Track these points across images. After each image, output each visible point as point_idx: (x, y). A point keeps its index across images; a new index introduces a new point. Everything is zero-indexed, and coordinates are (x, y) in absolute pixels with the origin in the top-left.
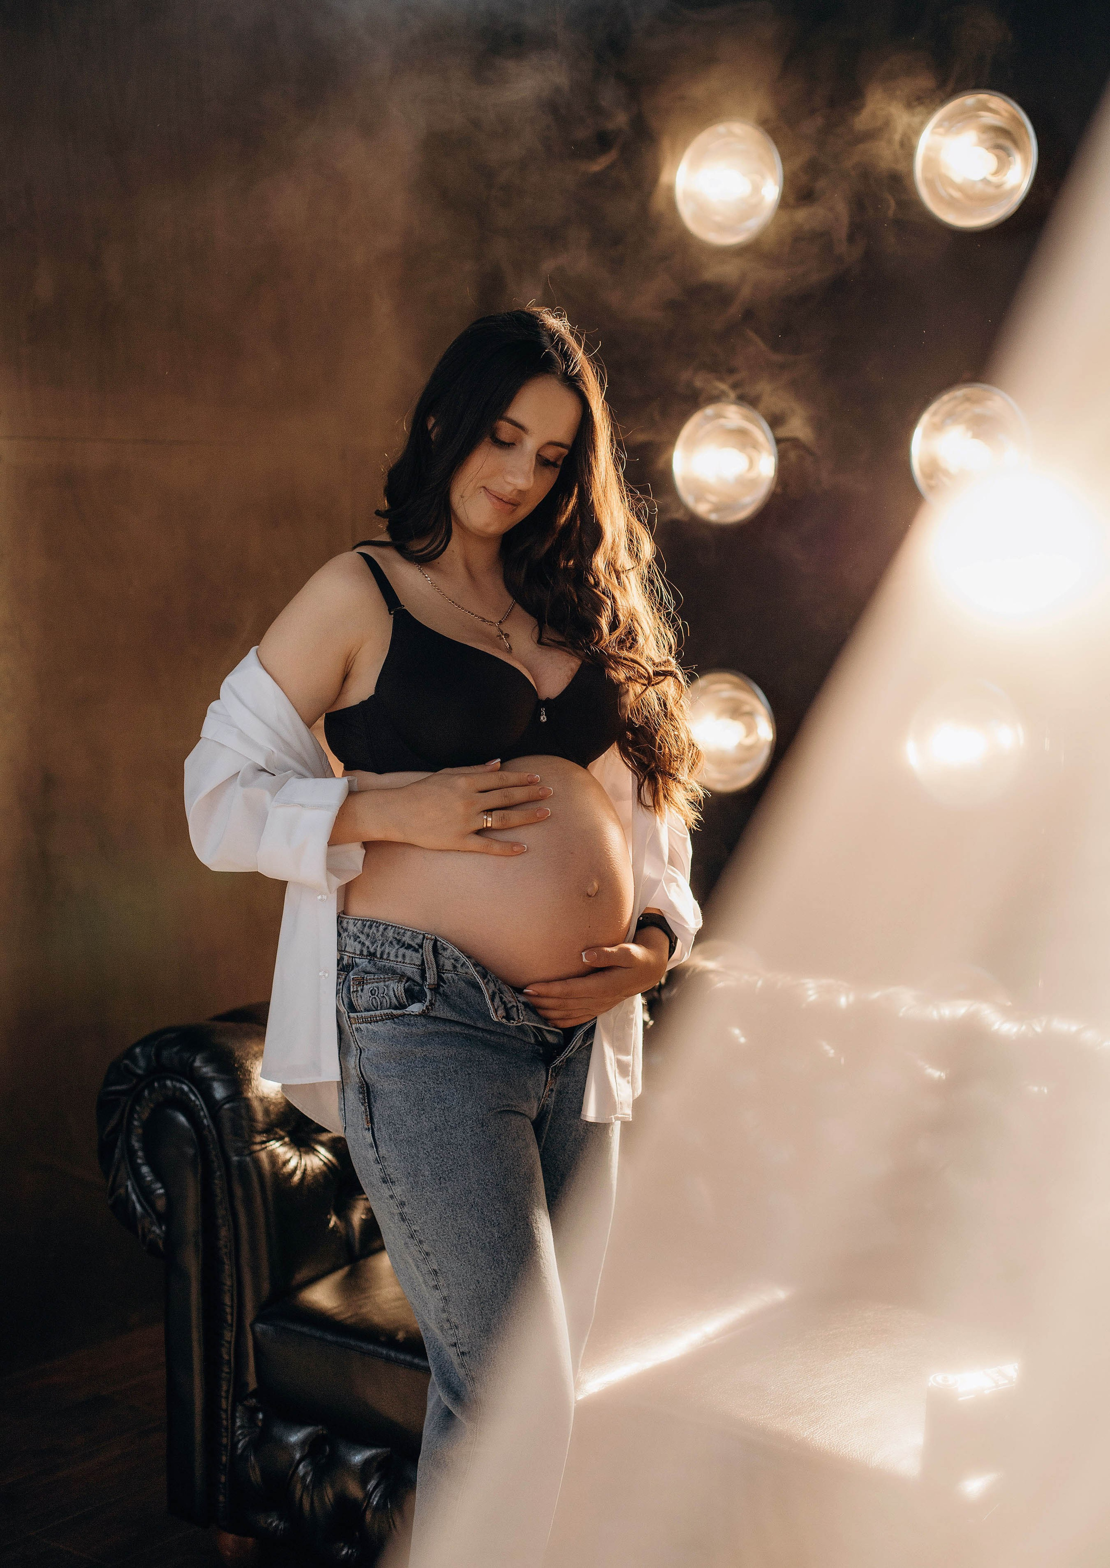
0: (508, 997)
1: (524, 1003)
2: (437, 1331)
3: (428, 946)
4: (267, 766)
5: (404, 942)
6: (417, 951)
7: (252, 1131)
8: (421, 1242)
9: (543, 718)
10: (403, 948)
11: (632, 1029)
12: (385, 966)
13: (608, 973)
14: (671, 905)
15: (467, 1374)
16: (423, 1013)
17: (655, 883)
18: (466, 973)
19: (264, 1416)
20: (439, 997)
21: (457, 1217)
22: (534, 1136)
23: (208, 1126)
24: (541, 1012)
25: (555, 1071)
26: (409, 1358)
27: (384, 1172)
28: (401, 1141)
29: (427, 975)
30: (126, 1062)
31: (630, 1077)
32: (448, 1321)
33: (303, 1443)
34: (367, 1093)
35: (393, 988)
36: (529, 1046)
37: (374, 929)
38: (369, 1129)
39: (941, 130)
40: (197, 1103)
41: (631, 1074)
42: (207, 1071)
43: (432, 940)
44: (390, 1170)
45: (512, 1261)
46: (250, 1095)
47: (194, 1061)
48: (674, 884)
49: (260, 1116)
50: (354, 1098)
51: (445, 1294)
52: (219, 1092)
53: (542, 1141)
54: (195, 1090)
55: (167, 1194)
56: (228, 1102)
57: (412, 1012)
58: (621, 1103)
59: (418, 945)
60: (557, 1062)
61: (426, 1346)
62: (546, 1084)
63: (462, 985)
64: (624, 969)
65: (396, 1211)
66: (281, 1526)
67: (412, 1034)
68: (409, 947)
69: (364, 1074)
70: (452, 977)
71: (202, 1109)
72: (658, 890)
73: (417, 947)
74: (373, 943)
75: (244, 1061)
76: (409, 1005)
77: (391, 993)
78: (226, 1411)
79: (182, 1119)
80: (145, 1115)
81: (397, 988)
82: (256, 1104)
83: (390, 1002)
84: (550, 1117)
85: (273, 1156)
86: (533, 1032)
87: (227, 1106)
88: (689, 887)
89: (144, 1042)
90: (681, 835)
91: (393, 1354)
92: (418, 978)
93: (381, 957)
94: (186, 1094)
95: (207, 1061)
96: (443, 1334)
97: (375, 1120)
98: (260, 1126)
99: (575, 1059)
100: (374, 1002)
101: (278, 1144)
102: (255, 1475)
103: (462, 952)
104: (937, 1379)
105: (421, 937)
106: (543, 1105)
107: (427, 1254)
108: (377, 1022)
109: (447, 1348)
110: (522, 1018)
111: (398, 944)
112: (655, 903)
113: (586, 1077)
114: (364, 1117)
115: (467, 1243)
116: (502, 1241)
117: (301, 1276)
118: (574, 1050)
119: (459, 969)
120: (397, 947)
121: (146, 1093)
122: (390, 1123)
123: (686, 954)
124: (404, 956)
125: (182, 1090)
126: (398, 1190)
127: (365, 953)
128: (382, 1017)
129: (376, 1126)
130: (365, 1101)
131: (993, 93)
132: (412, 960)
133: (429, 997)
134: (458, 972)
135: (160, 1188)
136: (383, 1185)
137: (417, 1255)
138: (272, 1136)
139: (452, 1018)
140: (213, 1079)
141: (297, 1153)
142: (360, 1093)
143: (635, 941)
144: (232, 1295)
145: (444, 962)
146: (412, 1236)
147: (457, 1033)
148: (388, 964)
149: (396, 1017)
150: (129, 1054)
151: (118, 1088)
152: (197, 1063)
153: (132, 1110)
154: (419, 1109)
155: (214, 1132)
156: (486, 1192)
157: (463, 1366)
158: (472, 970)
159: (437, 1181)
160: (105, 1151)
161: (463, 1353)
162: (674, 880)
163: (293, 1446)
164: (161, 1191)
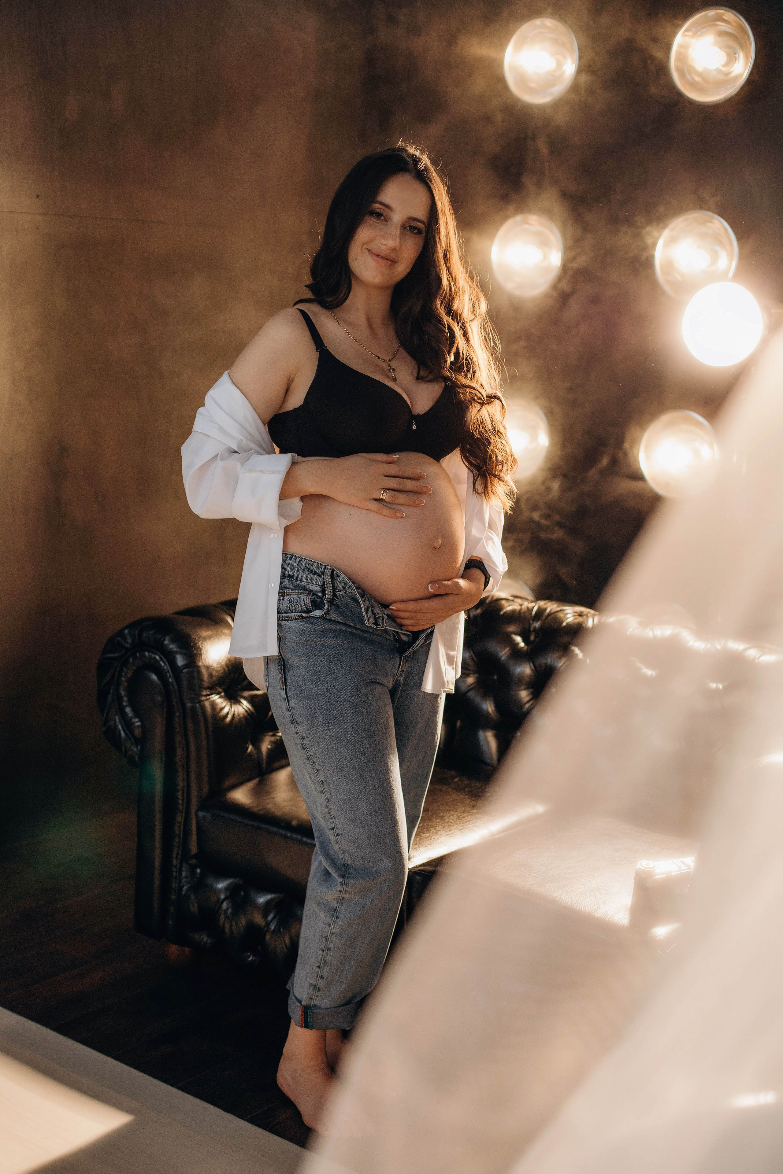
0: (378, 611)
1: (387, 615)
2: (322, 820)
3: (328, 573)
4: (238, 449)
5: (312, 570)
6: (320, 576)
7: (201, 688)
8: (314, 762)
9: (414, 427)
10: (311, 574)
11: (457, 634)
12: (299, 585)
13: (444, 597)
14: (488, 555)
15: (339, 848)
16: (322, 616)
17: (479, 540)
18: (352, 593)
19: (201, 871)
20: (333, 607)
21: (338, 748)
22: (390, 699)
23: (172, 683)
24: (399, 620)
25: (405, 659)
26: (299, 837)
27: (292, 717)
28: (305, 697)
29: (326, 592)
30: (118, 638)
31: (454, 665)
32: (329, 813)
33: (226, 889)
34: (283, 666)
35: (304, 599)
36: (390, 642)
37: (293, 560)
38: (283, 689)
39: (690, 33)
40: (165, 667)
41: (455, 663)
42: (173, 647)
43: (330, 570)
44: (296, 716)
45: (372, 778)
46: (200, 664)
47: (164, 640)
48: (491, 541)
49: (206, 677)
50: (274, 668)
51: (328, 796)
52: (180, 661)
53: (395, 703)
54: (164, 659)
55: (142, 726)
56: (186, 668)
57: (315, 615)
58: (448, 681)
59: (321, 572)
60: (407, 653)
61: (313, 829)
62: (399, 667)
63: (348, 600)
64: (454, 595)
65: (299, 742)
66: (210, 941)
67: (314, 630)
68: (315, 573)
69: (282, 654)
70: (342, 594)
71: (168, 671)
72: (479, 545)
73: (320, 573)
74: (292, 569)
75: (197, 642)
76: (313, 611)
77: (302, 602)
78: (176, 867)
79: (154, 677)
80: (130, 675)
81: (307, 599)
82: (204, 670)
83: (301, 608)
84: (400, 688)
85: (213, 705)
86: (392, 633)
87: (185, 670)
88: (501, 544)
89: (131, 626)
90: (498, 509)
91: (289, 834)
92: (320, 594)
93: (297, 579)
94: (158, 662)
95: (173, 641)
96: (326, 822)
97: (288, 683)
98: (206, 684)
99: (419, 651)
100: (291, 608)
101: (217, 697)
102: (194, 908)
103: (349, 579)
104: (644, 864)
105: (324, 567)
106: (397, 681)
107: (318, 770)
108: (292, 620)
109: (327, 831)
110: (385, 625)
111: (308, 571)
112: (477, 554)
113: (426, 664)
114: (281, 681)
115: (344, 765)
116: (366, 764)
117: (228, 783)
118: (419, 646)
119: (347, 590)
120: (307, 573)
121: (131, 660)
122: (297, 686)
123: (496, 587)
124: (312, 579)
125: (155, 659)
126: (300, 729)
127: (286, 575)
128: (295, 617)
129: (288, 687)
130: (282, 671)
131: (729, 10)
132: (317, 582)
133: (326, 607)
134: (346, 591)
135: (138, 722)
136: (291, 725)
137: (311, 770)
138: (213, 692)
139: (341, 621)
140: (177, 652)
141: (229, 703)
142: (279, 666)
143: (463, 577)
144: (183, 792)
145: (337, 584)
146: (308, 759)
147: (343, 630)
148: (301, 583)
149: (304, 618)
150: (121, 633)
151: (112, 655)
152: (166, 642)
153: (121, 670)
154: (316, 678)
155: (176, 687)
156: (358, 733)
157: (337, 842)
158: (355, 591)
159: (327, 725)
160: (102, 696)
161: (338, 834)
162: (491, 539)
163: (220, 890)
164: (139, 724)
